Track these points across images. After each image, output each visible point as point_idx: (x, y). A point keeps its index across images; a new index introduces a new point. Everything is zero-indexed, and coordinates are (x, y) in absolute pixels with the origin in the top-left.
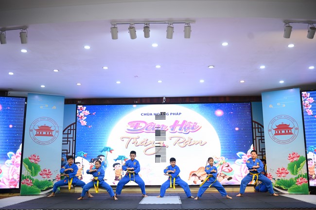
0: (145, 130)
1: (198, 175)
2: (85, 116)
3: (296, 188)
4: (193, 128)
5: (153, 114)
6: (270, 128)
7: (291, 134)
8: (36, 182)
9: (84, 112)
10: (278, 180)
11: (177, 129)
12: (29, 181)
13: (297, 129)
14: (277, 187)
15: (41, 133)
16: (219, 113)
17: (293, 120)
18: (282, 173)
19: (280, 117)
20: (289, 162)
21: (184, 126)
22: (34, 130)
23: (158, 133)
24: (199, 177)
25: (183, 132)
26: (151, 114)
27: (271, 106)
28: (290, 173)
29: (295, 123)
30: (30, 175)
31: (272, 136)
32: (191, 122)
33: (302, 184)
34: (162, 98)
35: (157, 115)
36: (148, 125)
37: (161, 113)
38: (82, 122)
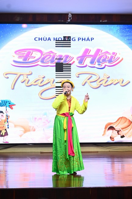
0: (40, 63)
1: (117, 128)
4: (110, 61)
5: (52, 39)
11: (88, 61)
21: (98, 57)
23: (60, 67)
24: (118, 132)
25: (96, 65)
26: (49, 39)
32: (107, 52)
34: (66, 15)
35: (59, 41)
36: (45, 55)
37: (64, 37)
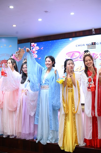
0: (79, 59)
2: (36, 51)
9: (35, 48)
26: (84, 45)
34: (91, 30)
35: (89, 45)
36: (82, 54)
37: (92, 43)
38: (35, 55)
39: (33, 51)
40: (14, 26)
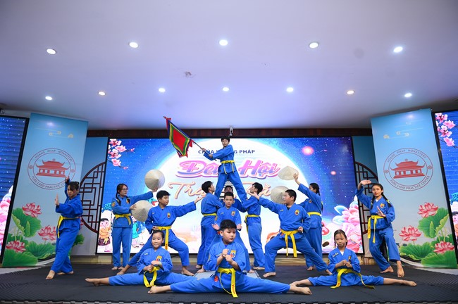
0: (203, 174)
2: (119, 153)
3: (435, 258)
4: (271, 172)
6: (386, 168)
7: (422, 175)
8: (31, 246)
9: (118, 147)
10: (404, 245)
11: (249, 172)
12: (20, 245)
13: (430, 167)
14: (404, 257)
15: (46, 171)
16: (308, 150)
17: (423, 155)
18: (410, 234)
19: (401, 151)
20: (421, 217)
21: (259, 168)
22: (35, 166)
25: (258, 176)
27: (386, 137)
28: (423, 235)
29: (426, 159)
30: (22, 235)
31: (389, 179)
32: (268, 163)
33: (445, 251)
34: (228, 130)
38: (115, 161)
39: (112, 153)
40: (102, 93)
